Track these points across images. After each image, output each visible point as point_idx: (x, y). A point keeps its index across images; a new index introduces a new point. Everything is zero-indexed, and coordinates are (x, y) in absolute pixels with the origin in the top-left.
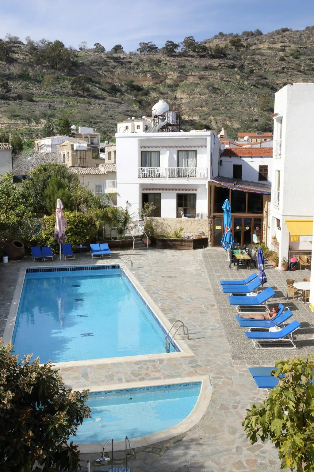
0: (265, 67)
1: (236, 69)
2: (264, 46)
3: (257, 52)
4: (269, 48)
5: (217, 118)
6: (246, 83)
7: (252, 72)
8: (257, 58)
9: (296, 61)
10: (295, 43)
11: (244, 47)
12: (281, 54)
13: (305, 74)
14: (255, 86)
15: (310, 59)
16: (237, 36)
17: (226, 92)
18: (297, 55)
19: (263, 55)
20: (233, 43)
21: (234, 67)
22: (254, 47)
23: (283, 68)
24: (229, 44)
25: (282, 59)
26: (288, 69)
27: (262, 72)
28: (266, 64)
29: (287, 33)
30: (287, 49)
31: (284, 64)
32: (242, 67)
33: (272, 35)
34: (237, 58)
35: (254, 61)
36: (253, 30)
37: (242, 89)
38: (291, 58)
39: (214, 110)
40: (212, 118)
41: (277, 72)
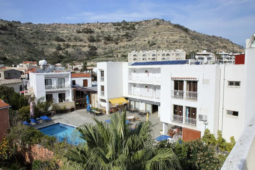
0: (25, 36)
1: (13, 35)
2: (23, 28)
3: (21, 29)
4: (25, 29)
5: (9, 55)
6: (19, 41)
7: (20, 37)
8: (21, 32)
9: (37, 35)
10: (35, 28)
11: (14, 27)
12: (31, 32)
13: (41, 40)
14: (22, 43)
15: (42, 35)
16: (9, 22)
17: (10, 44)
18: (37, 33)
19: (23, 31)
20: (9, 25)
21: (12, 34)
22: (19, 28)
23: (33, 37)
24: (7, 25)
25: (31, 34)
26: (34, 37)
27: (24, 38)
28: (25, 35)
29: (31, 24)
30: (32, 30)
31: (33, 36)
32: (15, 35)
33: (25, 24)
34: (12, 31)
35: (20, 33)
36: (17, 21)
37: (18, 44)
38: (35, 34)
39: (6, 51)
40: (6, 54)
41: (30, 38)
